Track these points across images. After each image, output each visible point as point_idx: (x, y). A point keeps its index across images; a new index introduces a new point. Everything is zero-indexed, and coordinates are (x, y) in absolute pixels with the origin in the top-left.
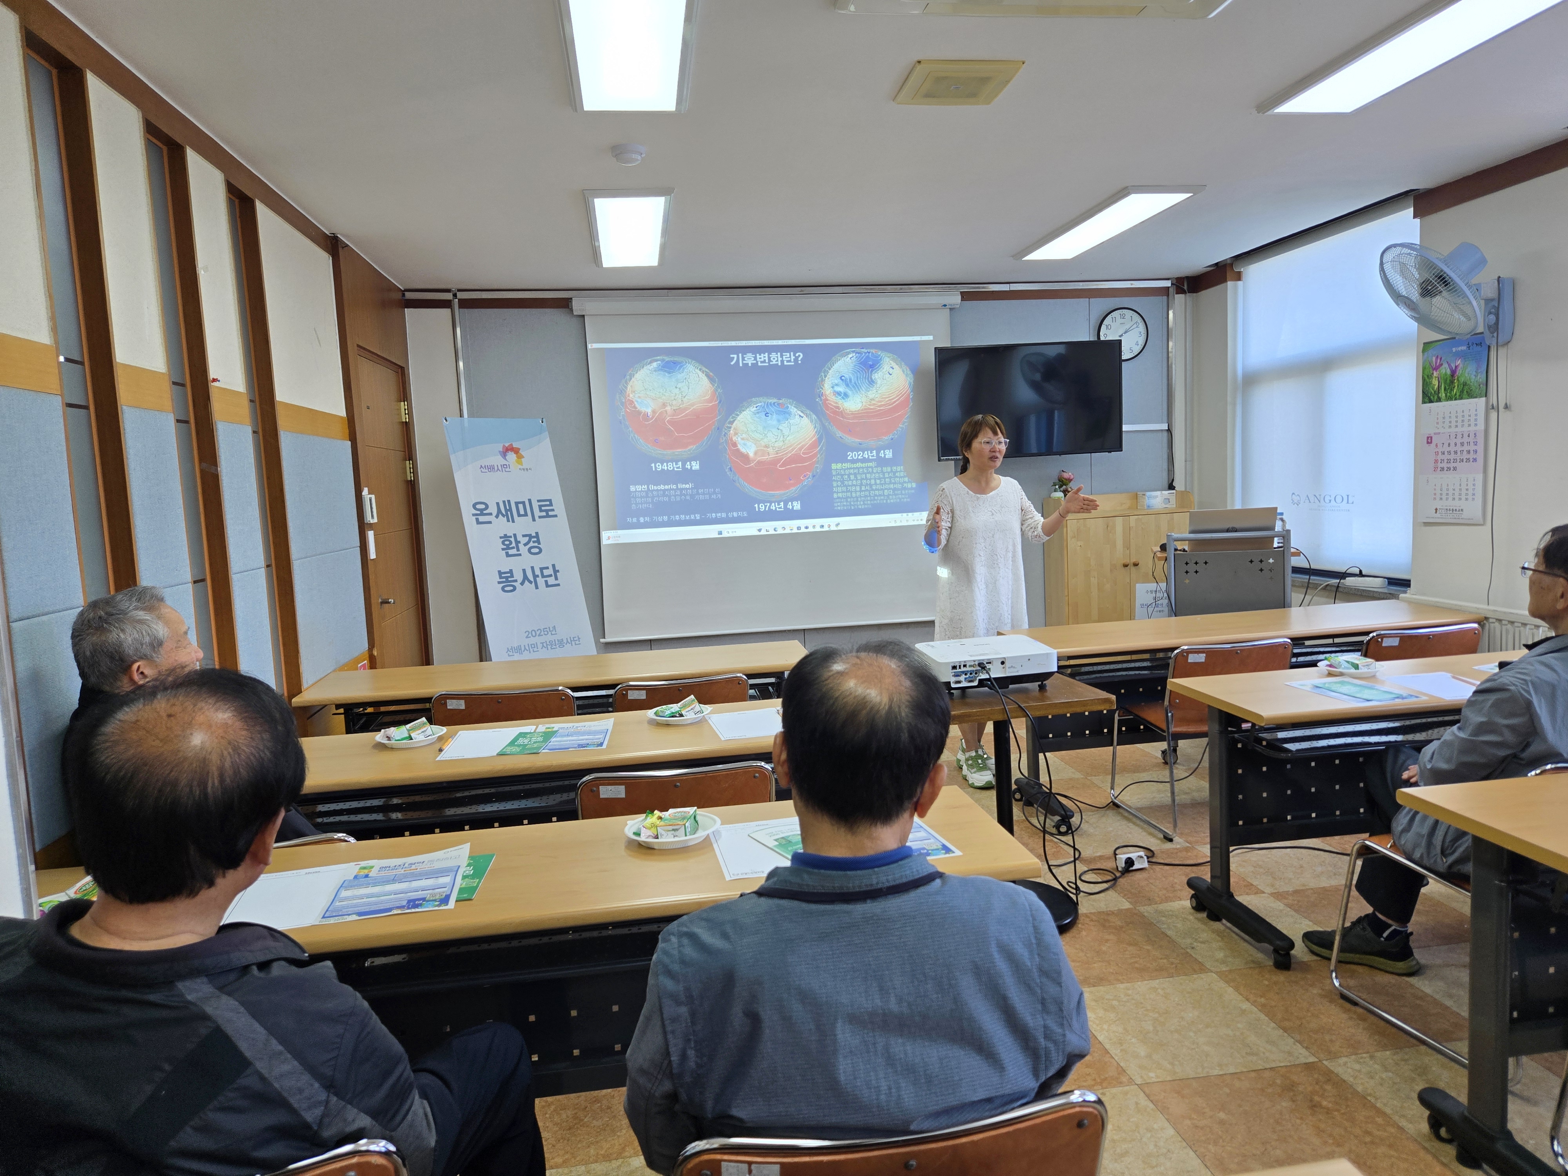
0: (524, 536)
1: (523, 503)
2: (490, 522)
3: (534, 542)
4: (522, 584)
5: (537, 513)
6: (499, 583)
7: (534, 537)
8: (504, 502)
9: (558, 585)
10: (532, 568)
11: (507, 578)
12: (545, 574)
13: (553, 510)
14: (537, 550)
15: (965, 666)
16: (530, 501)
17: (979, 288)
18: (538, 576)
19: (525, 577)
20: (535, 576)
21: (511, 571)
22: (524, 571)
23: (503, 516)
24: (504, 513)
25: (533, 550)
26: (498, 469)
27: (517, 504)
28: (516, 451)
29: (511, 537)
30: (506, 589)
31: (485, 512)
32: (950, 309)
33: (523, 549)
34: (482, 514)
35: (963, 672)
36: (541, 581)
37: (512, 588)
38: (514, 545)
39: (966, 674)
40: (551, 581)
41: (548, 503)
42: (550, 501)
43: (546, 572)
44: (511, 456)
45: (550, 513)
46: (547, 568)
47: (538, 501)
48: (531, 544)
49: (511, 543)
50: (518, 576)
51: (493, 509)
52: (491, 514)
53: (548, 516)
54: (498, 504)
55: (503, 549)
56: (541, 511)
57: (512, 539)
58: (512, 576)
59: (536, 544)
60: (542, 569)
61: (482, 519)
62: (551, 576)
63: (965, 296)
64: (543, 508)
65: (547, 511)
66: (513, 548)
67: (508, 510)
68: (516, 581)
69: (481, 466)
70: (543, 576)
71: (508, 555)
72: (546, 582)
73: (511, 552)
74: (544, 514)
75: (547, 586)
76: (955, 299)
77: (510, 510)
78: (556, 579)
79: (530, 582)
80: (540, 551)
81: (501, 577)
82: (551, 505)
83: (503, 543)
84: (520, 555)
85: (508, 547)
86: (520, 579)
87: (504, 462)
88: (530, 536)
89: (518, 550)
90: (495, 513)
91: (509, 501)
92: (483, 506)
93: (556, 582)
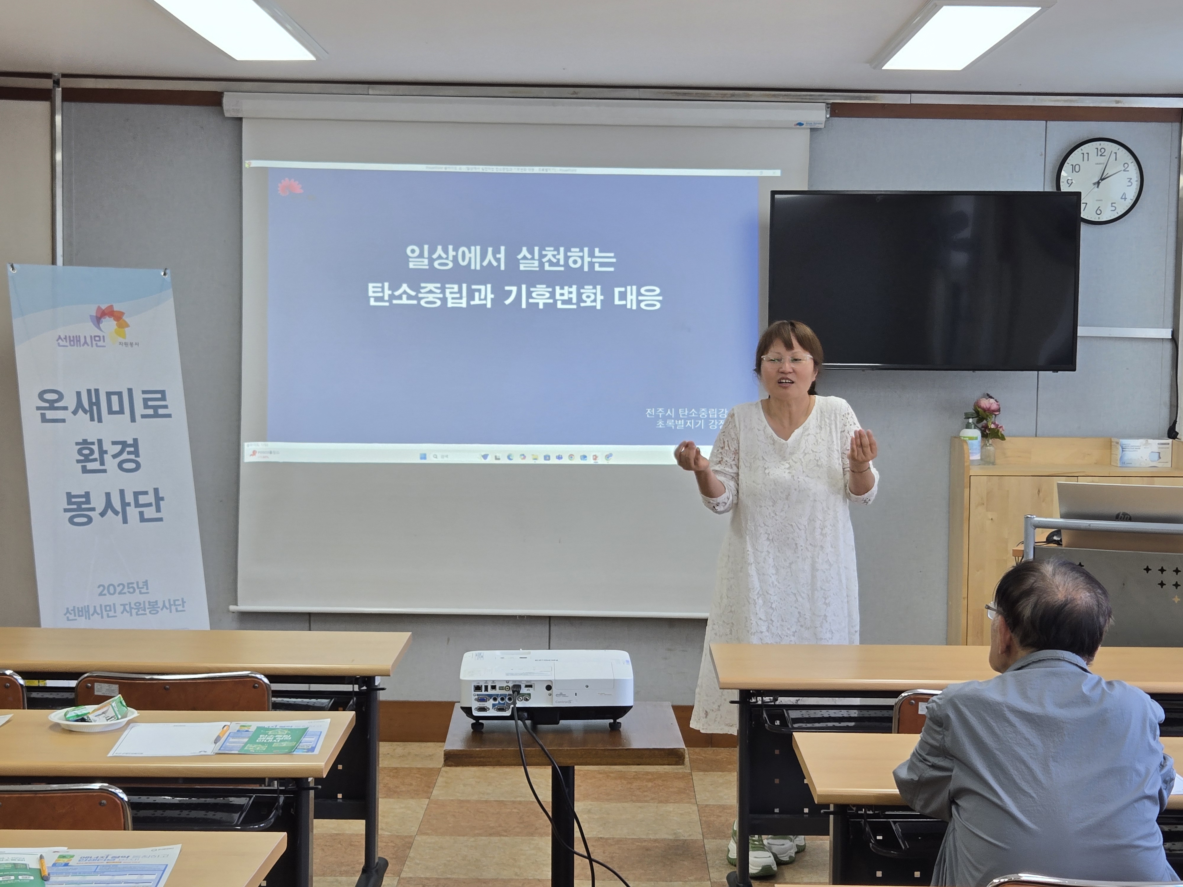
0: (114, 443)
1: (120, 394)
2: (63, 421)
3: (129, 453)
4: (102, 514)
5: (139, 409)
6: (66, 510)
7: (130, 446)
8: (89, 391)
9: (160, 519)
10: (122, 492)
11: (79, 504)
12: (141, 502)
13: (166, 407)
14: (132, 466)
16: (130, 391)
18: (129, 504)
19: (109, 505)
20: (125, 505)
21: (87, 495)
22: (108, 495)
23: (85, 411)
24: (87, 407)
25: (126, 466)
26: (86, 342)
27: (109, 394)
28: (118, 316)
29: (93, 443)
30: (76, 520)
31: (56, 405)
33: (111, 463)
34: (52, 408)
36: (132, 512)
37: (85, 520)
38: (96, 455)
40: (150, 512)
41: (159, 396)
42: (163, 392)
43: (142, 499)
44: (108, 324)
45: (161, 411)
46: (146, 493)
47: (144, 392)
48: (125, 456)
49: (92, 452)
50: (98, 502)
51: (70, 401)
52: (65, 408)
53: (156, 415)
54: (79, 394)
55: (78, 461)
56: (146, 406)
57: (95, 448)
58: (88, 502)
59: (132, 457)
60: (136, 494)
61: (50, 414)
62: (149, 505)
64: (150, 403)
65: (155, 408)
66: (95, 460)
67: (94, 404)
68: (93, 509)
69: (60, 338)
70: (137, 505)
71: (85, 470)
72: (141, 514)
73: (90, 466)
74: (151, 412)
75: (143, 519)
77: (98, 404)
78: (158, 510)
79: (116, 513)
80: (138, 466)
81: (70, 503)
82: (163, 398)
83: (80, 452)
84: (104, 471)
85: (87, 459)
86: (100, 508)
87: (97, 332)
88: (124, 444)
89: (102, 463)
90: (72, 407)
91: (97, 391)
92: (55, 396)
93: (158, 515)
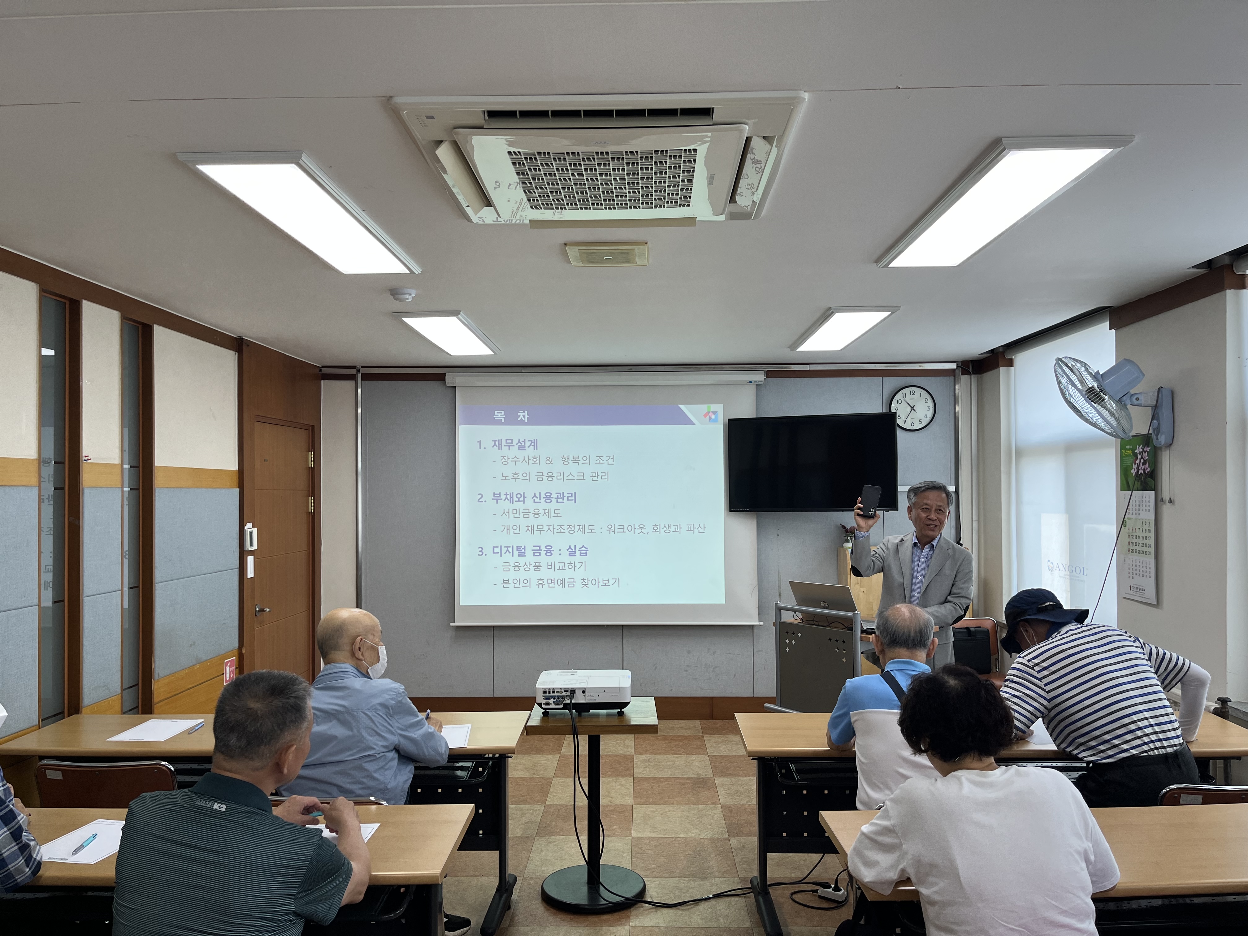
15: (553, 692)
17: (782, 368)
32: (757, 385)
35: (552, 697)
39: (554, 699)
63: (769, 375)
76: (759, 377)
